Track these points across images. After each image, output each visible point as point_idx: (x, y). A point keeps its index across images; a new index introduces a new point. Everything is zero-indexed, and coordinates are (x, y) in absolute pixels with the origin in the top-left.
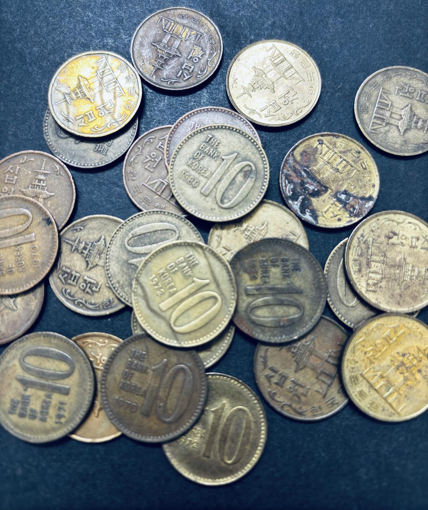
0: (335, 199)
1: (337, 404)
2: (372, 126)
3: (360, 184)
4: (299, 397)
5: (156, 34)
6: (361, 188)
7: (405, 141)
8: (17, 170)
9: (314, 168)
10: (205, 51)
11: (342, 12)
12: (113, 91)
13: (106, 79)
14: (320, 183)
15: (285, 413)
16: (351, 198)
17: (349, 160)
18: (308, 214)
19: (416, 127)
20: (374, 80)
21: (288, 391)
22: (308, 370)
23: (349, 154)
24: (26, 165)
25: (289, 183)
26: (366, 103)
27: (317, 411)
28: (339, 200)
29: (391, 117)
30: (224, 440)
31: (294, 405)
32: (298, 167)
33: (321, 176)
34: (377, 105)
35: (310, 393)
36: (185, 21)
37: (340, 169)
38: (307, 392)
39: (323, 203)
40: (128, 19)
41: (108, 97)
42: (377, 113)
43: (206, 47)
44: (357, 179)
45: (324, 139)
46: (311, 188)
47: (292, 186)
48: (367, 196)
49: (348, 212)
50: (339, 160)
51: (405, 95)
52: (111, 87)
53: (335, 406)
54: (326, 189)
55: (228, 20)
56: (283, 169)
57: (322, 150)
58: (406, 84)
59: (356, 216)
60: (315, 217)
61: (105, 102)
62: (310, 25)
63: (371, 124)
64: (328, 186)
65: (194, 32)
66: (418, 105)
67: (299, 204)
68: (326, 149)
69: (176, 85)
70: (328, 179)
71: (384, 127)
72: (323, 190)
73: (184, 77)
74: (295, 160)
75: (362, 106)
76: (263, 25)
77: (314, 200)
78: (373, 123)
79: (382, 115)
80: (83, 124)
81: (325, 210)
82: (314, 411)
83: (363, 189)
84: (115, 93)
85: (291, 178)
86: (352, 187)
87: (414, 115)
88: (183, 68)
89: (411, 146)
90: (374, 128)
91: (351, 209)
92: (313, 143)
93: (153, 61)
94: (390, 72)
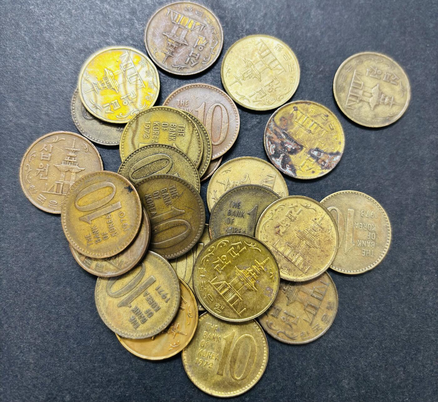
0: (309, 156)
1: (321, 329)
2: (348, 103)
3: (329, 142)
4: (291, 326)
5: (166, 26)
6: (330, 145)
7: (375, 115)
8: (51, 148)
9: (291, 130)
10: (208, 41)
11: (322, 5)
12: (134, 83)
13: (128, 72)
14: (297, 143)
15: (280, 339)
16: (322, 154)
17: (319, 123)
18: (288, 168)
19: (384, 103)
20: (349, 64)
21: (282, 321)
22: (297, 303)
23: (319, 118)
24: (58, 143)
25: (272, 143)
26: (343, 83)
27: (305, 336)
28: (313, 156)
29: (363, 95)
30: (234, 361)
31: (287, 332)
32: (278, 130)
33: (297, 137)
34: (352, 85)
35: (299, 322)
36: (190, 14)
37: (312, 131)
38: (297, 322)
39: (299, 159)
40: (140, 11)
41: (131, 89)
42: (352, 92)
43: (209, 37)
44: (326, 138)
45: (298, 106)
46: (290, 147)
47: (274, 147)
48: (335, 151)
49: (320, 165)
50: (311, 123)
51: (374, 77)
52: (134, 79)
53: (320, 331)
54: (302, 147)
55: (227, 12)
56: (266, 132)
57: (297, 115)
58: (375, 68)
59: (326, 168)
60: (294, 171)
61: (128, 93)
62: (295, 16)
63: (347, 101)
64: (303, 145)
65: (198, 24)
66: (385, 84)
67: (281, 161)
68: (300, 114)
69: (185, 70)
70: (303, 139)
71: (358, 103)
72: (299, 149)
73: (192, 63)
74: (276, 125)
75: (339, 86)
76: (256, 16)
77: (292, 157)
78: (349, 100)
79: (356, 93)
80: (109, 111)
81: (301, 165)
82: (303, 335)
83: (331, 146)
84: (136, 85)
85: (273, 140)
86: (323, 145)
87: (382, 93)
88: (190, 55)
89: (380, 119)
90: (349, 104)
91: (323, 163)
92: (290, 110)
93: (164, 49)
94: (362, 57)
